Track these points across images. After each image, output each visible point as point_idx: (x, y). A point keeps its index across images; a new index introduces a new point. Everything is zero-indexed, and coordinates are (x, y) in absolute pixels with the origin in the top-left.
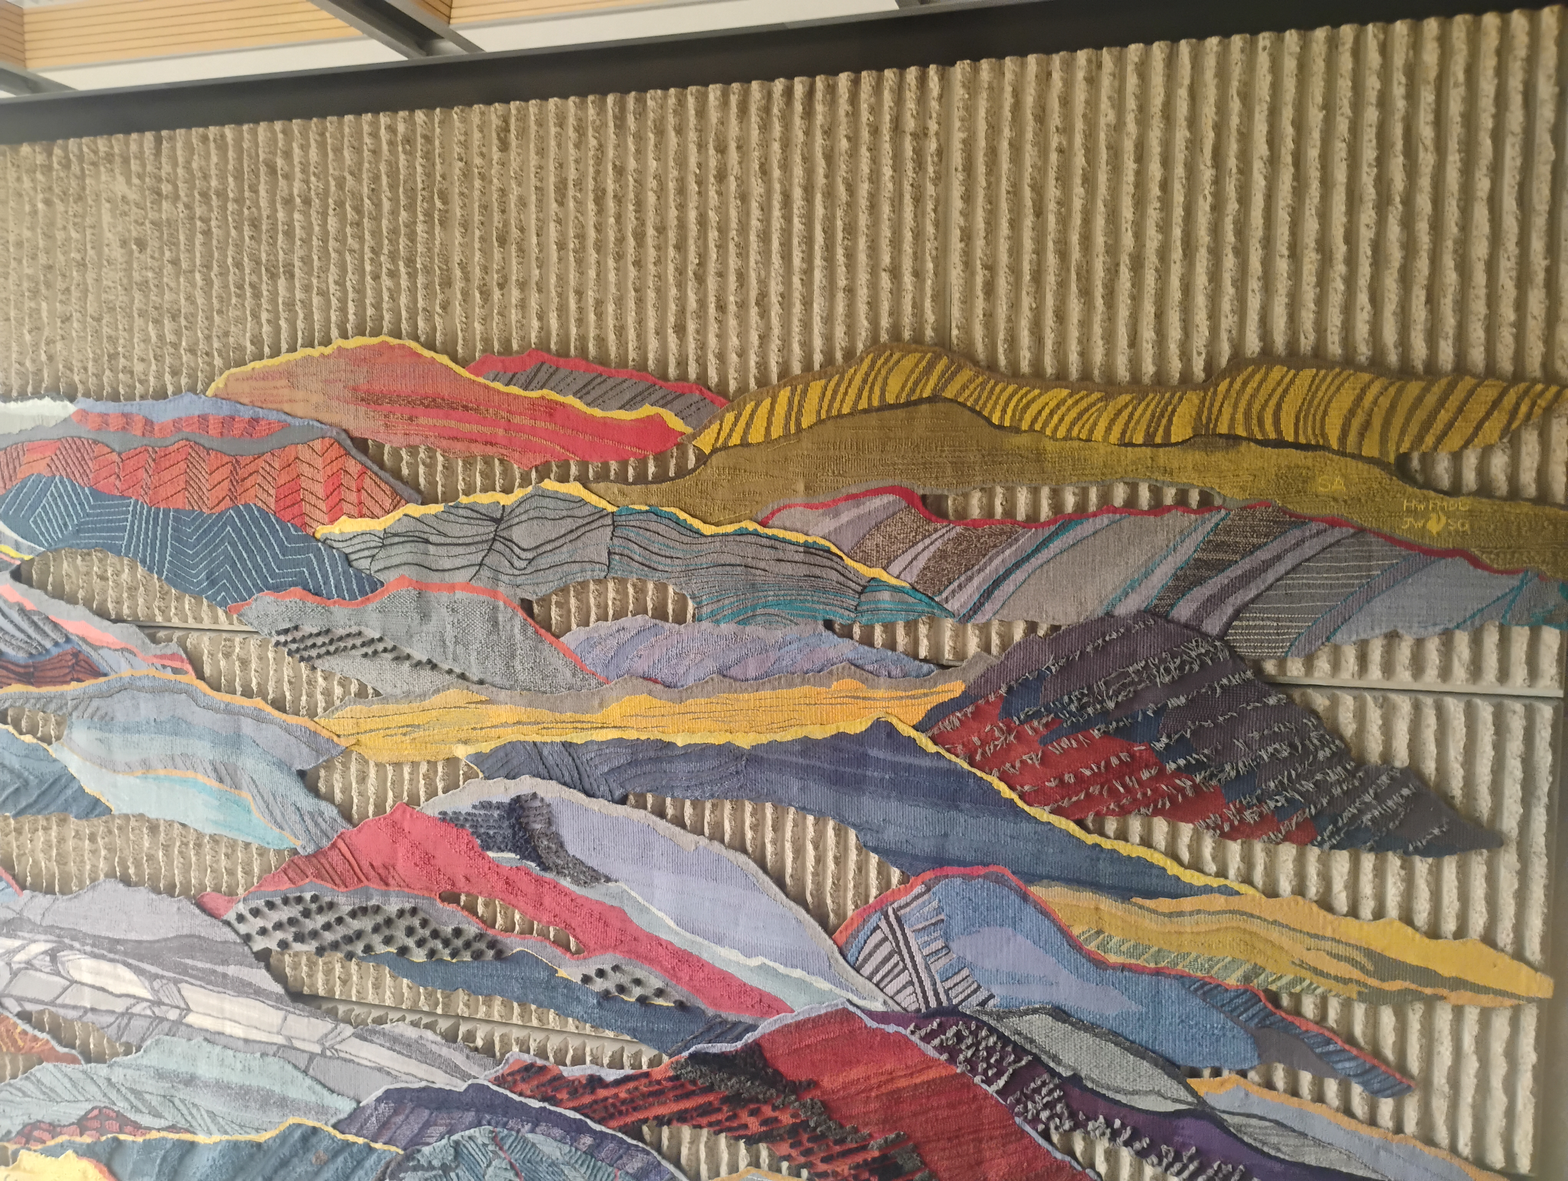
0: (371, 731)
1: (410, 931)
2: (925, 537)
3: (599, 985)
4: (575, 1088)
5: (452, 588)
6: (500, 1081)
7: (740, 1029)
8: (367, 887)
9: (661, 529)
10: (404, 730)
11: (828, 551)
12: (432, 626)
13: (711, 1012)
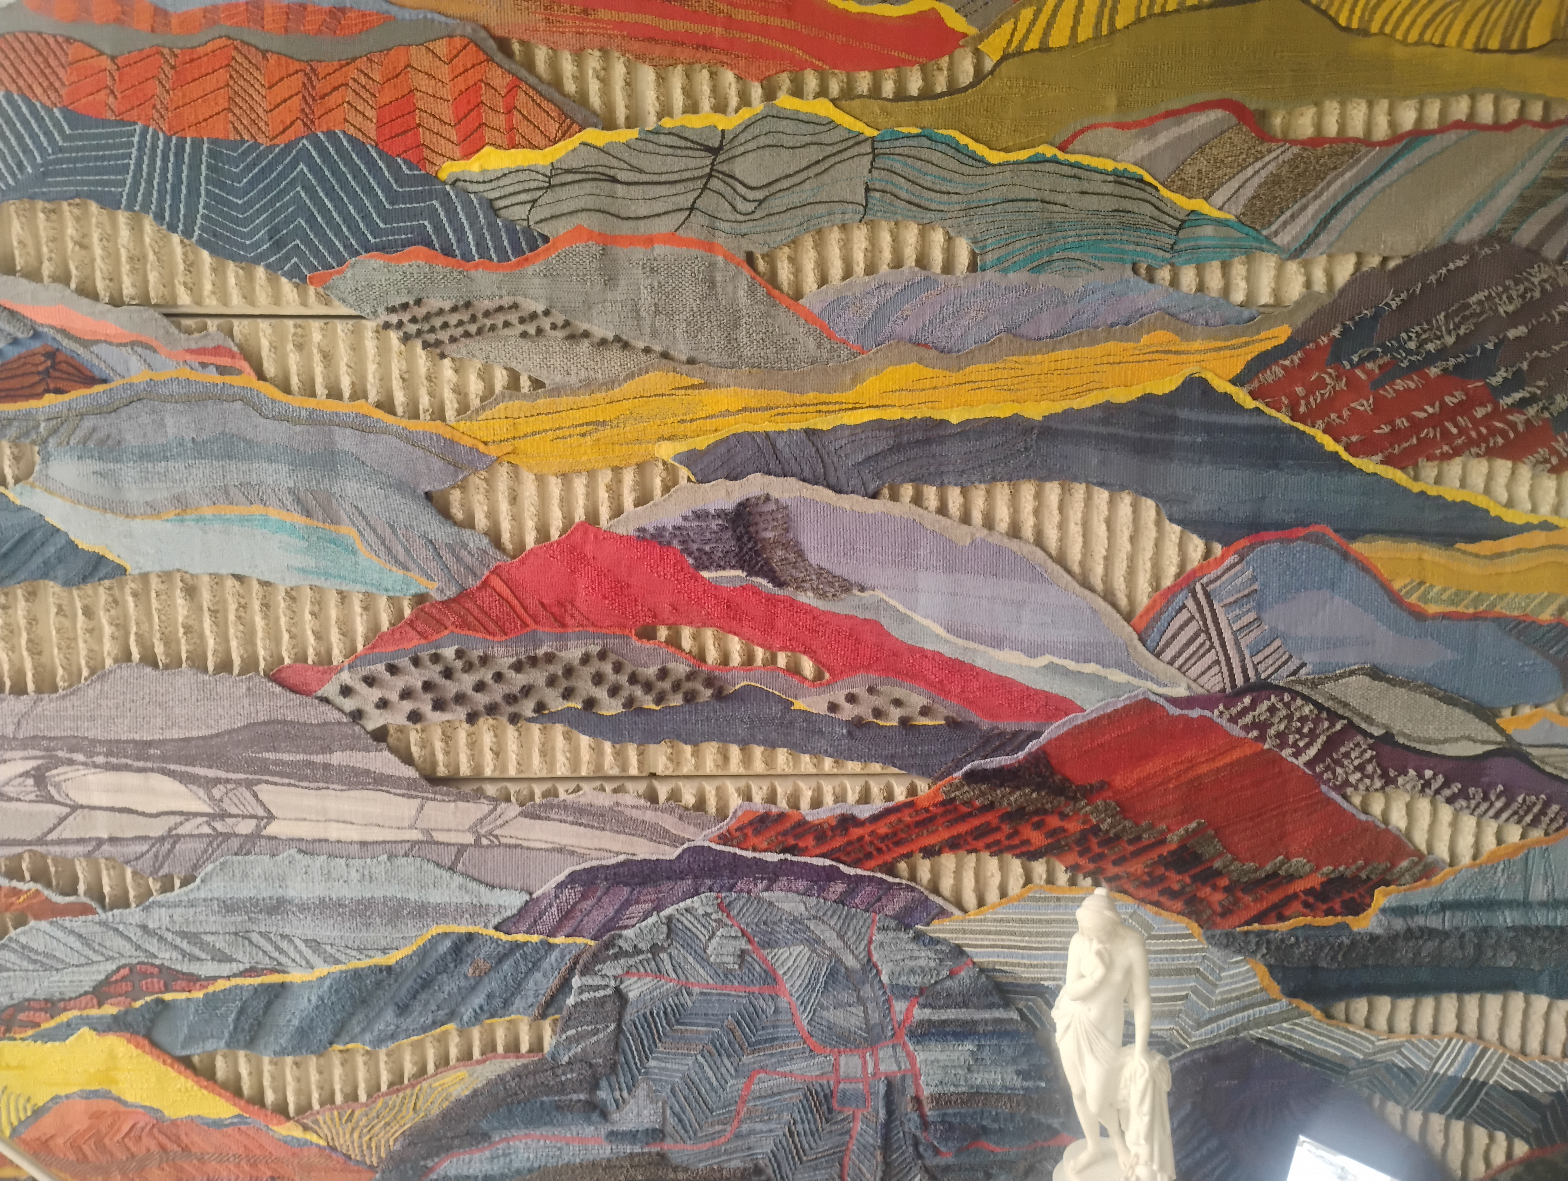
0: (534, 434)
1: (598, 679)
2: (1257, 159)
3: (848, 712)
4: (821, 833)
5: (649, 241)
6: (724, 839)
7: (1022, 737)
8: (534, 631)
9: (936, 157)
10: (584, 429)
11: (1141, 180)
12: (619, 294)
13: (985, 725)
